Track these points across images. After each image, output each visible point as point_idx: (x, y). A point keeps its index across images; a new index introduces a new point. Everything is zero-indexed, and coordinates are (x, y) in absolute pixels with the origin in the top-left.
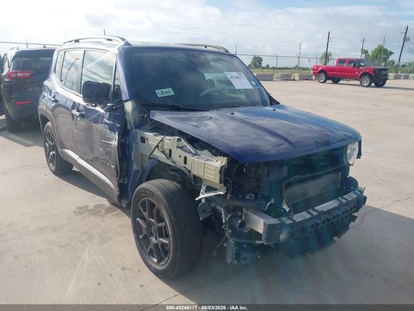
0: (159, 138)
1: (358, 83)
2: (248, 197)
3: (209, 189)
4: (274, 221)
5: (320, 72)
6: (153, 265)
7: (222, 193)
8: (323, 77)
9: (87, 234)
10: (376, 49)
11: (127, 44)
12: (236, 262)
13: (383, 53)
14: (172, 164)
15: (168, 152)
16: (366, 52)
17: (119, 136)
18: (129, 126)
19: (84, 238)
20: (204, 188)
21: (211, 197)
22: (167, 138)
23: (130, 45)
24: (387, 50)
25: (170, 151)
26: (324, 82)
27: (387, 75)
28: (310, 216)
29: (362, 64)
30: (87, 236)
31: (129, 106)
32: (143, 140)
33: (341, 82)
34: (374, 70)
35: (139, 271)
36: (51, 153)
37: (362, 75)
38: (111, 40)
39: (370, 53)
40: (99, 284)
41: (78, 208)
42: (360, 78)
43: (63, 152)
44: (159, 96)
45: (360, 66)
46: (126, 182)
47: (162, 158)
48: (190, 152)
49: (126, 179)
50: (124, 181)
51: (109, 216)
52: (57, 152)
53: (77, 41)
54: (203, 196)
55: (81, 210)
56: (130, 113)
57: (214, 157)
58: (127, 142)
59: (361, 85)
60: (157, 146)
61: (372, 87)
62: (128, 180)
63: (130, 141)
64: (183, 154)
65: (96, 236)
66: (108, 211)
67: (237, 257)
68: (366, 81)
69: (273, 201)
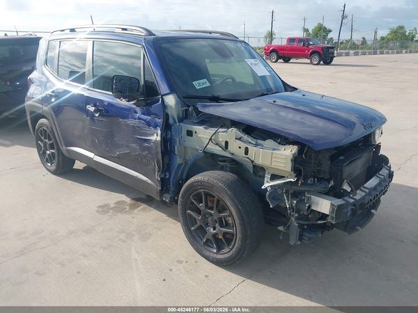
0: (212, 131)
1: (308, 61)
2: (309, 182)
3: (274, 177)
4: (339, 202)
5: (271, 52)
6: (212, 255)
7: (292, 180)
8: (274, 56)
9: (124, 232)
10: (316, 28)
11: (150, 33)
12: (299, 243)
13: (322, 31)
14: (229, 156)
15: (224, 144)
16: (306, 30)
17: (161, 130)
18: (171, 121)
19: (122, 236)
20: (268, 176)
21: (279, 185)
22: (221, 130)
23: (154, 35)
24: (325, 28)
25: (227, 143)
26: (276, 62)
27: (333, 53)
28: (364, 194)
29: (311, 43)
30: (124, 234)
31: (171, 100)
32: (190, 133)
33: (291, 61)
34: (322, 48)
35: (196, 262)
36: (48, 152)
37: (312, 53)
38: (126, 30)
39: (311, 31)
40: (164, 280)
41: (99, 207)
42: (310, 56)
43: (68, 151)
44: (198, 88)
45: (309, 44)
46: (167, 177)
47: (217, 150)
48: (250, 143)
49: (168, 174)
50: (166, 175)
51: (136, 211)
52: (59, 150)
53: (72, 30)
54: (267, 184)
55: (104, 209)
56: (174, 107)
57: (280, 146)
58: (169, 136)
59: (311, 63)
60: (211, 139)
61: (322, 65)
62: (170, 174)
63: (171, 135)
64: (244, 145)
65: (134, 233)
66: (133, 207)
67: (301, 238)
68: (316, 59)
69: (332, 183)
